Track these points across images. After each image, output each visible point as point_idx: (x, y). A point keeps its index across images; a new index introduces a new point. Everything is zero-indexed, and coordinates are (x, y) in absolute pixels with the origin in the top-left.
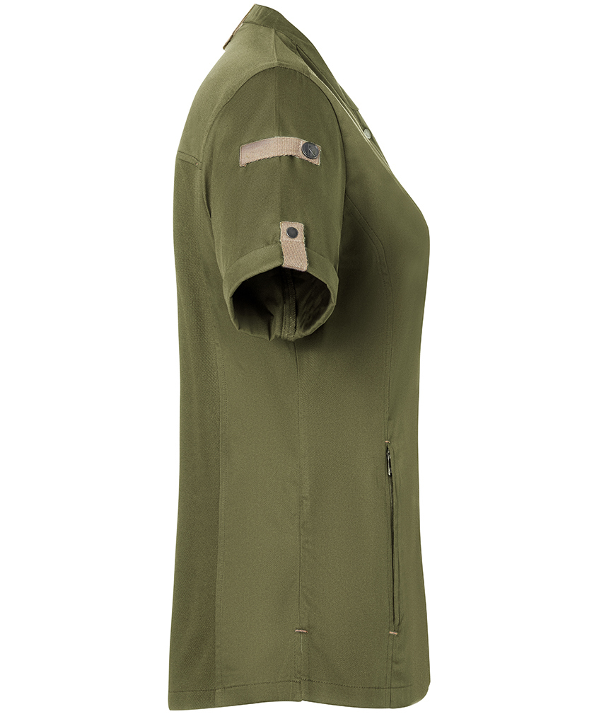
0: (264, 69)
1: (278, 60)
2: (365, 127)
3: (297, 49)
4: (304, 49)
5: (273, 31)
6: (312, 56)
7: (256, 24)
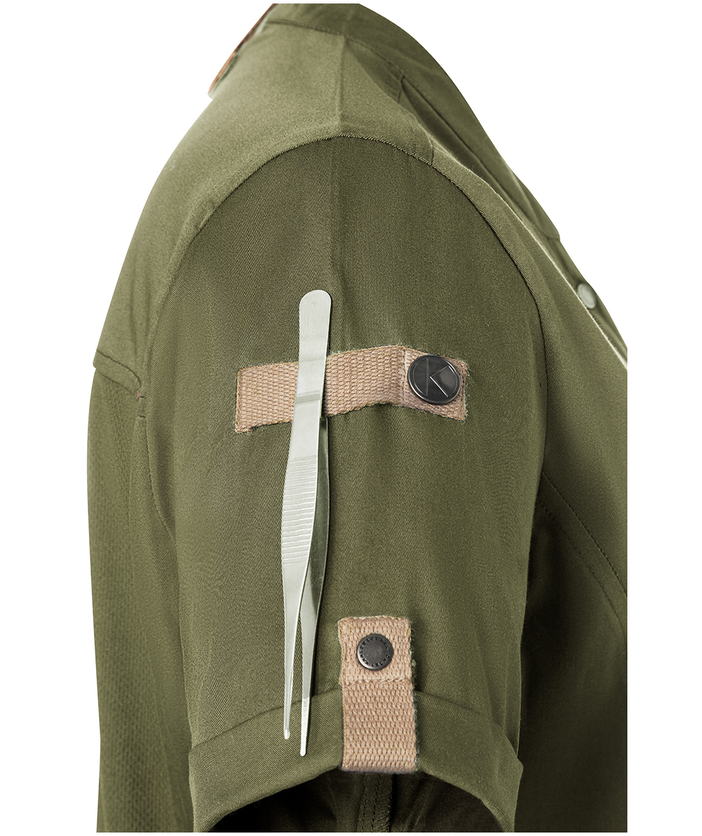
0: (301, 141)
1: (343, 118)
2: (578, 281)
3: (404, 88)
4: (425, 86)
5: (341, 41)
6: (443, 105)
7: (295, 25)
